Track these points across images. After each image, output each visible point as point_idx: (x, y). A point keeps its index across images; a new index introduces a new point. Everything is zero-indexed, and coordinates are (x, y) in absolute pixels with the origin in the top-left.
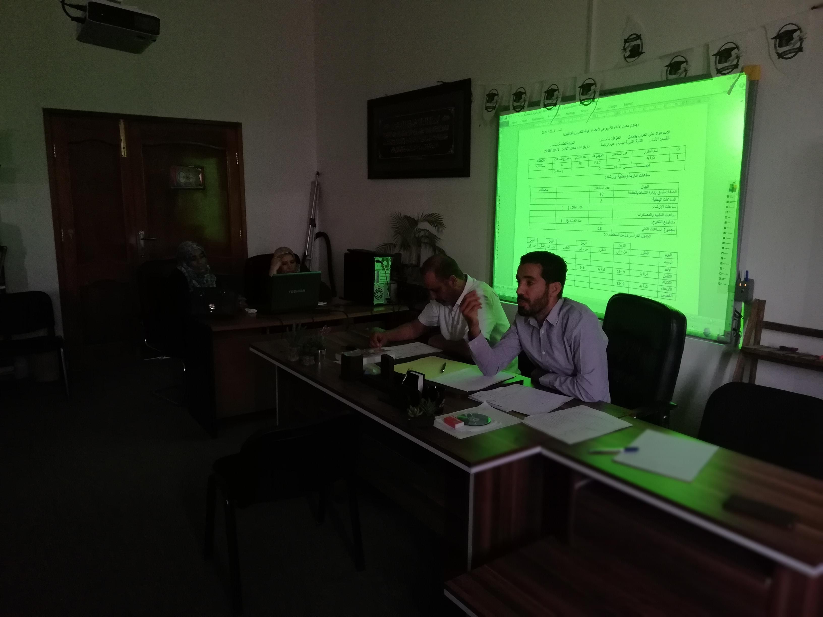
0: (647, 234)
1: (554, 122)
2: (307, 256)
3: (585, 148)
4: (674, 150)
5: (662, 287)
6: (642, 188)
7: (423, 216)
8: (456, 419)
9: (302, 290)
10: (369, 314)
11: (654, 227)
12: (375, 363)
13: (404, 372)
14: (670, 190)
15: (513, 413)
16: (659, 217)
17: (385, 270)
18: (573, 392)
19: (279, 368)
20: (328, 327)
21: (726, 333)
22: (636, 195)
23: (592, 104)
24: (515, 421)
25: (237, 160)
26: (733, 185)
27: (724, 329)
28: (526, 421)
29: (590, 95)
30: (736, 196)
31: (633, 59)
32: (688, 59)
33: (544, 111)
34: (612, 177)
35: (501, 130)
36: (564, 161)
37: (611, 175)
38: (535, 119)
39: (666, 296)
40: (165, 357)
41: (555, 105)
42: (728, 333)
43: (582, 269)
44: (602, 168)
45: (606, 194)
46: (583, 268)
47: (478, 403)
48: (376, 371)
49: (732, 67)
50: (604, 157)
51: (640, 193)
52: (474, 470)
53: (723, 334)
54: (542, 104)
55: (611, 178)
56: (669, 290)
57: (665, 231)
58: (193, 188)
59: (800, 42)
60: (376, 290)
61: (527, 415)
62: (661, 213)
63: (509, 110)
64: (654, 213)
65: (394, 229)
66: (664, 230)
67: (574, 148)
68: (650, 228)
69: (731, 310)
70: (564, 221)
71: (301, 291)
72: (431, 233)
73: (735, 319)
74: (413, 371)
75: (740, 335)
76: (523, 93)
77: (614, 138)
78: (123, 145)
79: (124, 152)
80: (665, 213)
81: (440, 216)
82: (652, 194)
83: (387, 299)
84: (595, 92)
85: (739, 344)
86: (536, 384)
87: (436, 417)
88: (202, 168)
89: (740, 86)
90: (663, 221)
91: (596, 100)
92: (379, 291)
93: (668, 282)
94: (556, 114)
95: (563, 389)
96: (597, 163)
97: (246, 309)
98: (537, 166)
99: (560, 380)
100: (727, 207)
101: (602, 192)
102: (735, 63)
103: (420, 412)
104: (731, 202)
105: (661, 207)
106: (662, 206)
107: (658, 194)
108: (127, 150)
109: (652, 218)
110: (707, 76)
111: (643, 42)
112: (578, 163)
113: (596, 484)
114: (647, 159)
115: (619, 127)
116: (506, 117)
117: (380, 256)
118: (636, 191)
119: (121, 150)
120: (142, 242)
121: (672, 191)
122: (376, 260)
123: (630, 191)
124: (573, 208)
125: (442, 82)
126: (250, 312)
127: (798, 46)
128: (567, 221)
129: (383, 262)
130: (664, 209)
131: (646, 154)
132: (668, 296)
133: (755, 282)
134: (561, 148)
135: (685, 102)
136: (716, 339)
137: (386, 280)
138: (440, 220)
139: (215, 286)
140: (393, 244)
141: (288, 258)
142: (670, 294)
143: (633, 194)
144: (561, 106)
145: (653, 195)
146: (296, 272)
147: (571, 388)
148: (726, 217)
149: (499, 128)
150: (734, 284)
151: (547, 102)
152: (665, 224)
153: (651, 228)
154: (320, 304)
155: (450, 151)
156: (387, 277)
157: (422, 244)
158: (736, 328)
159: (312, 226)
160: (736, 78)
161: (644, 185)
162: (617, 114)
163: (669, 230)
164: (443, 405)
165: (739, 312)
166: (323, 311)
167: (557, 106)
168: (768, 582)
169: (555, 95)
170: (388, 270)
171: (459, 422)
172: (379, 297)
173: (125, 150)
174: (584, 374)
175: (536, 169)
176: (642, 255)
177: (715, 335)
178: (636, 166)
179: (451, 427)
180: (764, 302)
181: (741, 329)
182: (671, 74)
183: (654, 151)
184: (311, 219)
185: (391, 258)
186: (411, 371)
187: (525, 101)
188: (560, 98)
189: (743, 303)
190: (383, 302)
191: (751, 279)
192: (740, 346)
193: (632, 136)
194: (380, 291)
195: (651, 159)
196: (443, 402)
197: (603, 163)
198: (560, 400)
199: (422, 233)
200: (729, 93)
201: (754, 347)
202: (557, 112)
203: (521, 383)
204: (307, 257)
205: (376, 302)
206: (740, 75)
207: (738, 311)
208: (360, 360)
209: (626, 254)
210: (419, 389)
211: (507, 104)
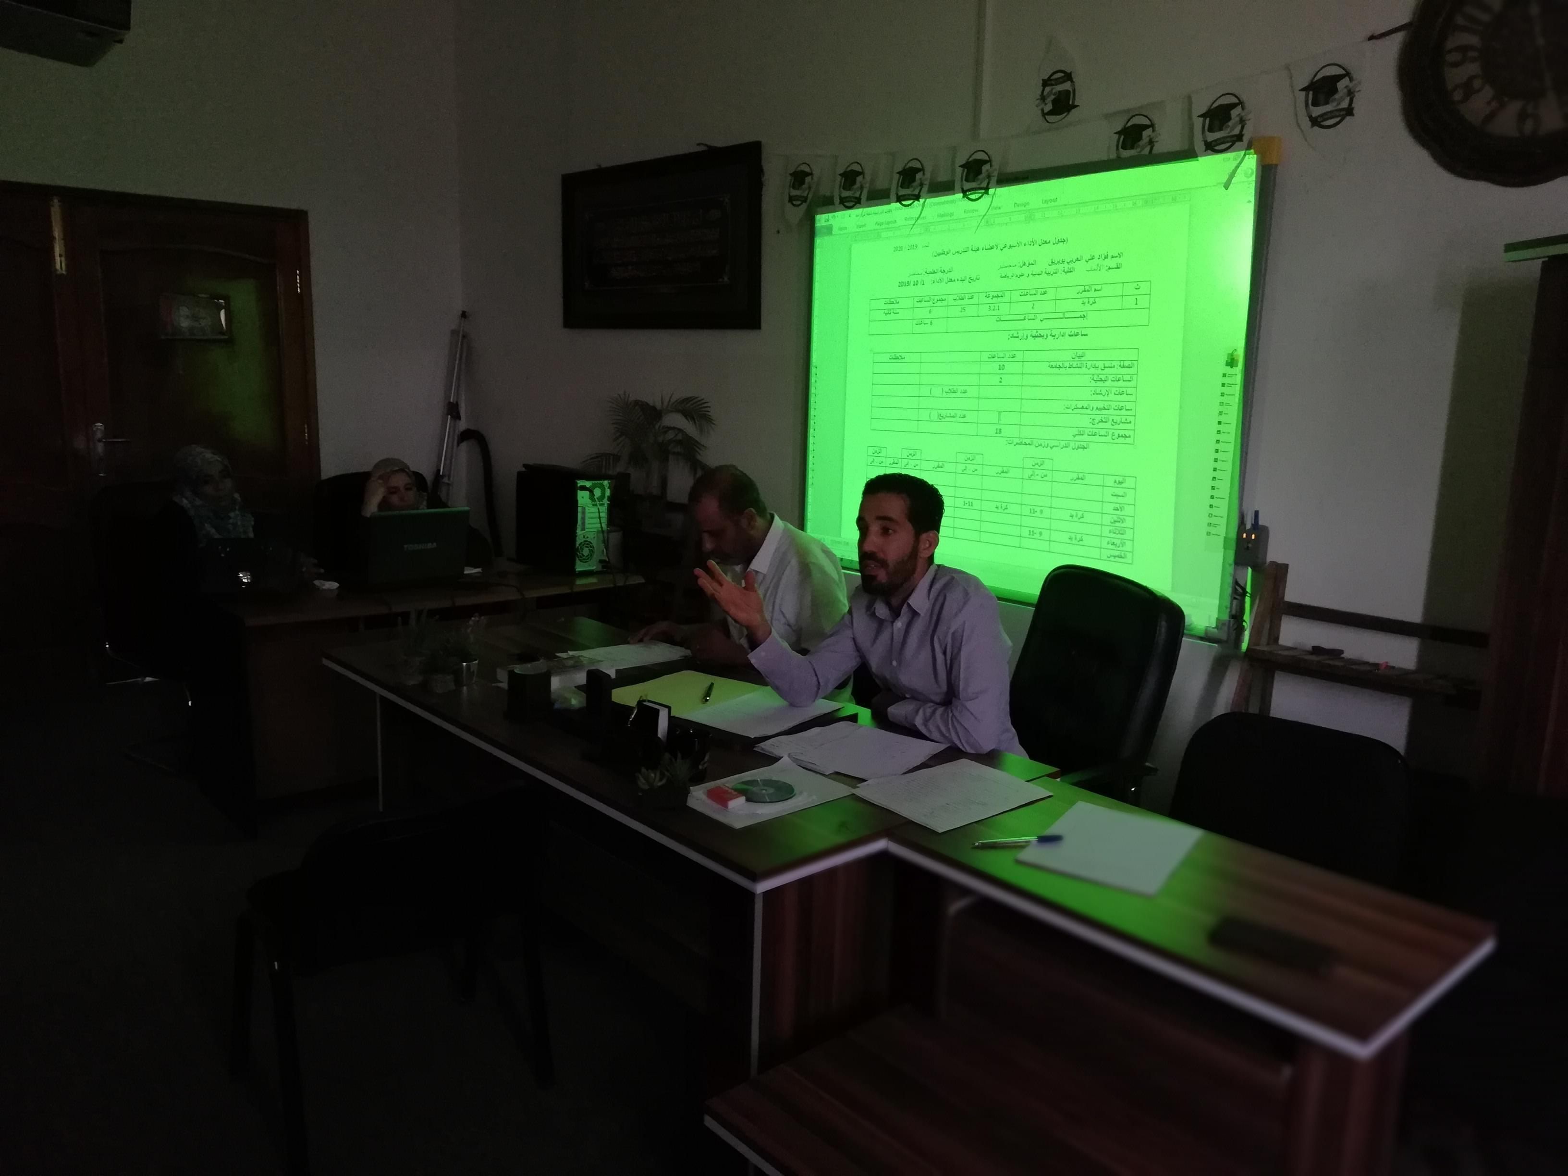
0: (1082, 443)
1: (916, 230)
2: (443, 476)
3: (971, 280)
4: (1130, 289)
5: (1108, 539)
6: (1073, 358)
7: (670, 403)
8: (730, 791)
9: (431, 544)
10: (564, 590)
11: (1095, 430)
12: (576, 687)
13: (633, 703)
14: (1122, 362)
15: (838, 776)
16: (1104, 412)
17: (597, 506)
18: (947, 735)
19: (383, 698)
20: (483, 617)
21: (1220, 624)
22: (1062, 371)
23: (985, 198)
24: (841, 790)
25: (298, 285)
26: (1232, 354)
27: (1217, 616)
28: (861, 791)
29: (981, 183)
30: (1238, 374)
31: (1058, 117)
32: (1156, 121)
33: (897, 209)
34: (1020, 335)
35: (819, 241)
36: (934, 303)
37: (1018, 333)
38: (881, 224)
39: (1115, 557)
40: (148, 679)
41: (917, 198)
42: (1223, 624)
43: (967, 506)
44: (1002, 319)
45: (1010, 367)
46: (968, 504)
47: (772, 760)
48: (576, 701)
49: (1233, 139)
50: (1006, 299)
51: (1069, 367)
52: (763, 887)
53: (1214, 625)
54: (893, 196)
55: (1018, 337)
56: (1121, 545)
57: (1114, 437)
58: (205, 338)
59: (1349, 98)
60: (580, 545)
61: (863, 780)
62: (1106, 403)
63: (832, 203)
64: (1095, 405)
65: (615, 426)
66: (1113, 435)
67: (951, 280)
68: (1087, 431)
69: (1229, 580)
70: (935, 417)
71: (430, 546)
72: (686, 435)
73: (1235, 598)
74: (649, 701)
75: (1244, 626)
76: (858, 174)
77: (1024, 264)
78: (58, 249)
79: (60, 264)
80: (1113, 405)
81: (706, 403)
82: (1092, 368)
83: (601, 561)
84: (989, 177)
85: (1243, 644)
86: (882, 721)
87: (691, 788)
88: (227, 298)
89: (1246, 175)
90: (1111, 418)
91: (991, 191)
92: (586, 547)
93: (1119, 532)
94: (920, 215)
95: (929, 731)
96: (994, 310)
97: (317, 583)
98: (884, 313)
99: (924, 714)
100: (1222, 395)
101: (1001, 364)
102: (1236, 131)
103: (661, 780)
104: (1230, 385)
105: (1107, 393)
106: (1108, 390)
107: (1102, 370)
108: (66, 260)
109: (1091, 413)
110: (1187, 154)
111: (1077, 84)
112: (959, 308)
113: (987, 904)
114: (1082, 304)
115: (1033, 243)
116: (827, 218)
117: (588, 478)
118: (1063, 364)
119: (55, 259)
120: (100, 447)
121: (1126, 364)
122: (579, 485)
123: (1052, 363)
124: (950, 391)
125: (706, 145)
126: (324, 587)
127: (1345, 104)
128: (940, 417)
129: (594, 490)
130: (1112, 397)
131: (1079, 296)
132: (1118, 556)
133: (1270, 529)
134: (928, 279)
135: (1150, 200)
136: (1202, 634)
137: (599, 525)
138: (704, 409)
139: (251, 535)
140: (614, 455)
141: (400, 481)
142: (1123, 552)
143: (1058, 369)
144: (929, 201)
145: (1093, 371)
146: (418, 509)
147: (943, 729)
148: (1221, 413)
149: (815, 239)
150: (1233, 535)
151: (902, 192)
152: (1113, 425)
153: (1090, 432)
154: (468, 571)
155: (724, 279)
156: (601, 519)
157: (671, 457)
158: (1238, 614)
159: (452, 417)
160: (1239, 160)
161: (1077, 353)
162: (1030, 218)
163: (1120, 435)
164: (705, 766)
165: (1243, 586)
166: (475, 586)
167: (920, 200)
168: (1287, 1072)
169: (916, 180)
170: (604, 504)
171: (736, 797)
172: (587, 558)
173: (63, 259)
174: (967, 701)
175: (884, 317)
176: (1073, 481)
177: (1200, 627)
178: (1062, 317)
179: (721, 807)
180: (1288, 565)
181: (1247, 617)
182: (1124, 147)
183: (1095, 290)
184: (450, 403)
185: (609, 483)
186: (644, 701)
187: (862, 188)
188: (926, 185)
189: (1250, 570)
190: (594, 568)
191: (1263, 526)
192: (1244, 646)
193: (1056, 261)
194: (588, 546)
195: (1089, 305)
196: (706, 758)
197: (1004, 309)
198: (923, 750)
199: (670, 435)
200: (1227, 186)
201: (1266, 649)
202: (921, 213)
203: (854, 718)
204: (443, 478)
205: (580, 567)
206: (1245, 155)
207: (1241, 583)
208: (545, 679)
209: (1045, 479)
210: (660, 735)
211: (828, 194)
